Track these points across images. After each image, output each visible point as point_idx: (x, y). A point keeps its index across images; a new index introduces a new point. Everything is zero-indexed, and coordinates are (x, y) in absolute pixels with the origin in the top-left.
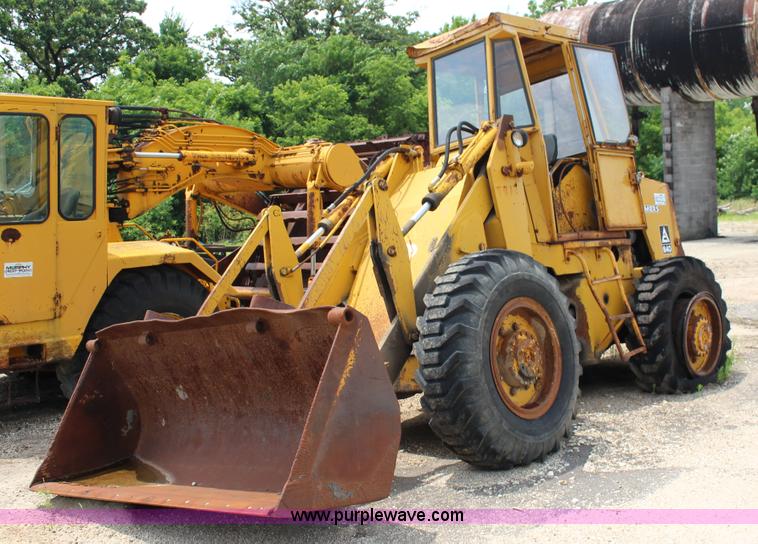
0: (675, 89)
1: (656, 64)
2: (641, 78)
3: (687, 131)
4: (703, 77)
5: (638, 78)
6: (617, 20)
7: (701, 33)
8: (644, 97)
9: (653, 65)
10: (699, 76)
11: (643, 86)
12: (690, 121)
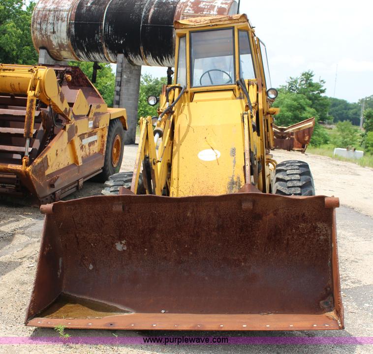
0: (126, 56)
1: (117, 39)
2: (106, 46)
3: (128, 81)
4: (144, 51)
5: (104, 46)
6: (95, 9)
7: (147, 26)
8: (105, 57)
9: (115, 40)
10: (142, 51)
11: (106, 51)
12: (130, 75)
